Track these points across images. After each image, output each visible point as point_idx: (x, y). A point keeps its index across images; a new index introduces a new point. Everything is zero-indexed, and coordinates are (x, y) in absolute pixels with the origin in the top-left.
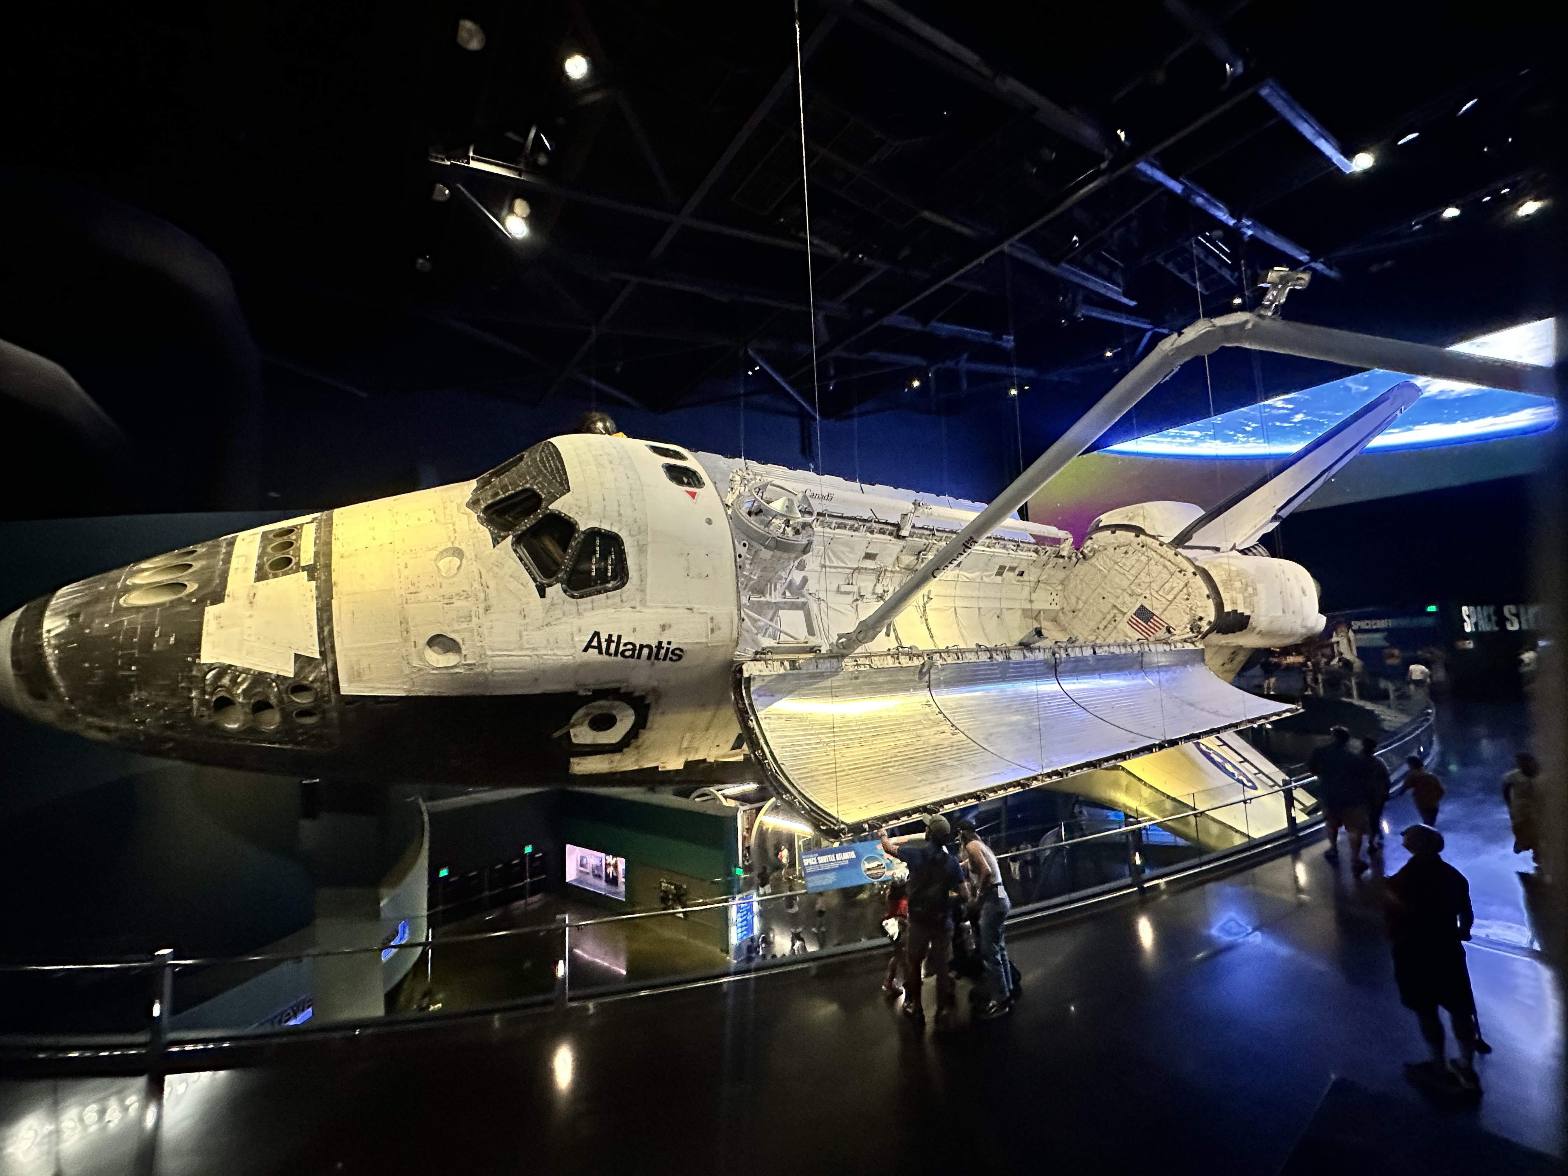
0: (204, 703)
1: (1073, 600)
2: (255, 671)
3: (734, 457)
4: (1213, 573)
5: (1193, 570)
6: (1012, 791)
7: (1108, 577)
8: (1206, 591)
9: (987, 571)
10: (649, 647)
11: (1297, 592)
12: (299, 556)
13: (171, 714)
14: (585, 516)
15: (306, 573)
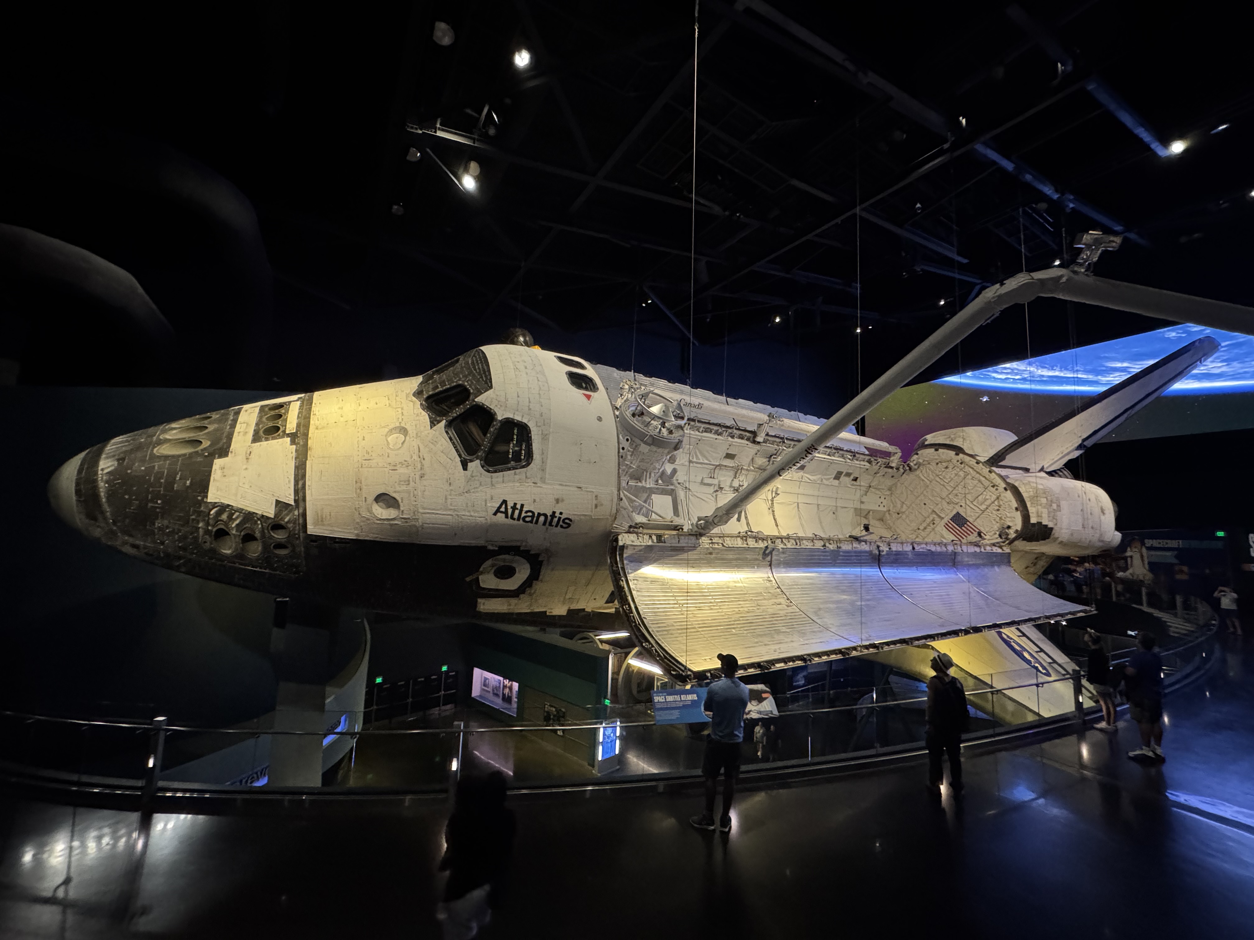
0: (207, 532)
1: (899, 506)
2: (247, 510)
3: (625, 370)
4: (1022, 490)
5: (1004, 486)
6: (833, 657)
7: (930, 487)
8: (1014, 504)
9: (826, 475)
10: (545, 515)
11: (1097, 511)
12: (286, 426)
13: (184, 538)
14: (503, 408)
15: (289, 439)
